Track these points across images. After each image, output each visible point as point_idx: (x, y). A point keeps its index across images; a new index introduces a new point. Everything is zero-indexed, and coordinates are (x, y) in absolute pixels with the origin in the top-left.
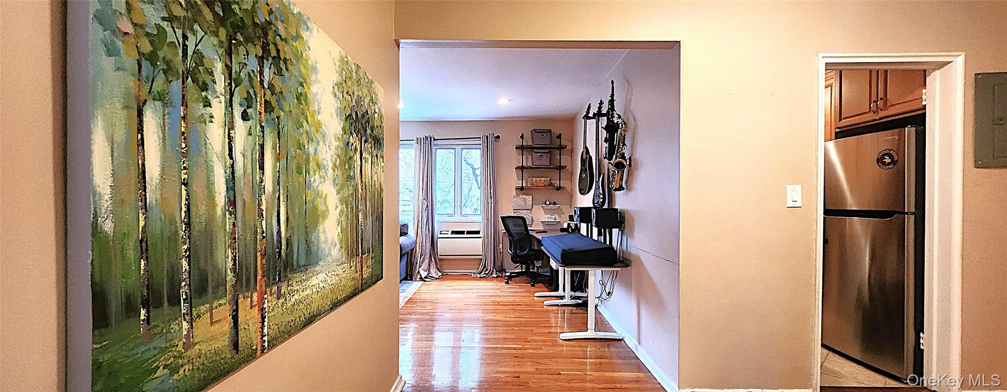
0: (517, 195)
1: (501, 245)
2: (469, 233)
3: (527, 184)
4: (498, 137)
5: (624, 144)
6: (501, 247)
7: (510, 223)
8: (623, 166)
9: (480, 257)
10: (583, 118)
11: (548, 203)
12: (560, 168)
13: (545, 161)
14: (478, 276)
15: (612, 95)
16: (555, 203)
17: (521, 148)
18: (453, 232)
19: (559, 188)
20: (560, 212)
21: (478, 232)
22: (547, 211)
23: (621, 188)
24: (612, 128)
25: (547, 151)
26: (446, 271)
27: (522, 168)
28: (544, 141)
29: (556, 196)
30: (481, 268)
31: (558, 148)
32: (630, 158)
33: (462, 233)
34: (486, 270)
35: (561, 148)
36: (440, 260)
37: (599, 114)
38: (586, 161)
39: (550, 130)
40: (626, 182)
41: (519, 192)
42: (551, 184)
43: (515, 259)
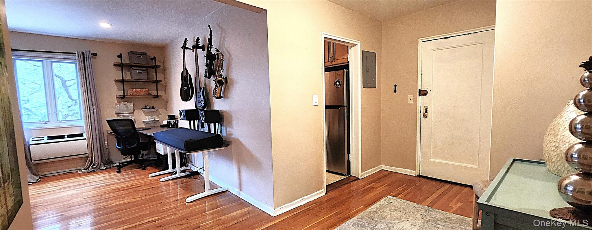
0: (120, 103)
1: (106, 143)
2: (69, 136)
3: (127, 93)
4: (95, 55)
5: (222, 69)
6: (106, 144)
7: (115, 124)
8: (223, 83)
9: (87, 155)
10: (182, 48)
11: (148, 107)
12: (157, 82)
13: (143, 76)
14: (86, 171)
15: (211, 35)
16: (153, 108)
17: (121, 66)
18: (50, 138)
19: (157, 96)
20: (158, 114)
21: (82, 135)
22: (147, 114)
23: (220, 97)
24: (211, 58)
25: (145, 69)
26: (44, 173)
27: (123, 81)
28: (142, 61)
29: (153, 102)
30: (87, 164)
31: (153, 68)
32: (226, 78)
33: (63, 137)
34: (94, 165)
35: (156, 67)
36: (35, 165)
37: (196, 47)
38: (185, 78)
39: (146, 54)
40: (224, 93)
41: (120, 100)
42: (149, 94)
43: (124, 152)
